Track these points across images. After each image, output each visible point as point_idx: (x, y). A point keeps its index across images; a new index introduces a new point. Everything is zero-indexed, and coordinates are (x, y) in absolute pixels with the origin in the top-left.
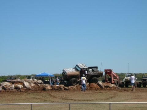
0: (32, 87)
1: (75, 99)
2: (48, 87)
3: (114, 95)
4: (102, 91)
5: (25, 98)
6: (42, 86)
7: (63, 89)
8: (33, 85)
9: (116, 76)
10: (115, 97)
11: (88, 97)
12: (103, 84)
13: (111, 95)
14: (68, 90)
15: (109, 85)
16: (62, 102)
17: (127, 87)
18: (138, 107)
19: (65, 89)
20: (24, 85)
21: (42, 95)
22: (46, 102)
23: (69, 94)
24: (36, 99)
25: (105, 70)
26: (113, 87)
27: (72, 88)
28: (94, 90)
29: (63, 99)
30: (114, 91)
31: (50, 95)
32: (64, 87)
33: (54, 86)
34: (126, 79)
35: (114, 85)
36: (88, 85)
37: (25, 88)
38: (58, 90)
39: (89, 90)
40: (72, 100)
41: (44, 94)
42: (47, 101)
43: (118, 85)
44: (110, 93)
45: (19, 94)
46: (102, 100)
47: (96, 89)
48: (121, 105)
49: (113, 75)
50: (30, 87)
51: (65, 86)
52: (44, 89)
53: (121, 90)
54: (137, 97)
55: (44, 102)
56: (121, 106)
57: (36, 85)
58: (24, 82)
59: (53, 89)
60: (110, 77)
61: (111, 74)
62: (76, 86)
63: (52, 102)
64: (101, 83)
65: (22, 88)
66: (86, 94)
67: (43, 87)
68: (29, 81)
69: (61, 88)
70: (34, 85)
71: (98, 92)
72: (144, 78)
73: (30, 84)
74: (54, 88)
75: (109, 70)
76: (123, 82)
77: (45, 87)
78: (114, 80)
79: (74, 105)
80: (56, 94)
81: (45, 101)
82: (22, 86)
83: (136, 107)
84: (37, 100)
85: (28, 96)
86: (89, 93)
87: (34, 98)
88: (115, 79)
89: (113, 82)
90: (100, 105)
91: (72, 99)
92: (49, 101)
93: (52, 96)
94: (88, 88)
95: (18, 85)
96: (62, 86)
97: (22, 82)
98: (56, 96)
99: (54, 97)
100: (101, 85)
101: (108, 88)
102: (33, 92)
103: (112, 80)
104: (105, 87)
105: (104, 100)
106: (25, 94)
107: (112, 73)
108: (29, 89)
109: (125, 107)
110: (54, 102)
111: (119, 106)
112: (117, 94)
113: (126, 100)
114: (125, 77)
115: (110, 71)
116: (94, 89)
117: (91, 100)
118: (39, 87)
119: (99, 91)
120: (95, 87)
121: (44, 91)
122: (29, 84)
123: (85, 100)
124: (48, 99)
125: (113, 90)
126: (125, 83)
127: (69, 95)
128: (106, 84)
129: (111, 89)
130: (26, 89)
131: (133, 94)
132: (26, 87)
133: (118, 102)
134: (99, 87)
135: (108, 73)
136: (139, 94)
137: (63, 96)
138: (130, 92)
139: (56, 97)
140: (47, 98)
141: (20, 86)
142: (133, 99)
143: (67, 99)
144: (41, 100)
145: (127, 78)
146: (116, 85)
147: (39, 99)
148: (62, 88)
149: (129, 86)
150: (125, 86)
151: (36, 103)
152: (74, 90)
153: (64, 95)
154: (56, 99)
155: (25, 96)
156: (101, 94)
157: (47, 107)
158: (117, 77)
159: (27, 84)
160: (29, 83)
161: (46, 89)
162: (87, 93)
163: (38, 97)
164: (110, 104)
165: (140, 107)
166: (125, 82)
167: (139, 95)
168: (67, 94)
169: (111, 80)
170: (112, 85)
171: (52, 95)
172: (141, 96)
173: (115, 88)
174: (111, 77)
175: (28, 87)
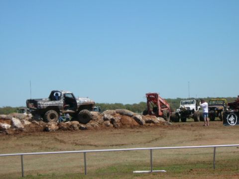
0: (25, 126)
1: (96, 144)
2: (53, 125)
3: (160, 135)
4: (141, 130)
5: (13, 145)
6: (42, 124)
7: (78, 128)
8: (27, 123)
9: (165, 103)
10: (162, 138)
11: (118, 140)
12: (143, 118)
13: (155, 135)
14: (86, 129)
15: (153, 119)
16: (74, 150)
17: (184, 120)
18: (199, 154)
19: (81, 128)
20: (12, 123)
21: (42, 139)
22: (48, 151)
23: (87, 135)
24: (32, 145)
25: (147, 94)
26: (160, 121)
27: (91, 125)
28: (129, 128)
29: (77, 144)
30: (161, 129)
31: (56, 139)
32: (78, 125)
33: (63, 123)
34: (181, 109)
35: (162, 119)
36: (119, 121)
37: (14, 129)
38: (69, 130)
39: (121, 127)
40: (91, 145)
41: (45, 137)
42: (49, 148)
43: (169, 119)
44: (154, 133)
45: (4, 140)
46: (140, 144)
47: (132, 127)
48: (172, 151)
49: (161, 102)
50: (23, 127)
51: (80, 123)
52: (46, 130)
53: (173, 126)
54: (197, 137)
55: (45, 150)
56: (172, 153)
57: (32, 123)
58: (13, 118)
59: (60, 129)
60: (155, 106)
61: (157, 100)
62: (99, 123)
63: (58, 150)
64: (139, 115)
65: (8, 129)
66: (115, 135)
67: (44, 127)
68: (20, 117)
69: (74, 127)
70: (29, 123)
71: (133, 131)
72: (212, 105)
73: (23, 122)
74: (63, 127)
75: (153, 94)
76: (177, 114)
77: (47, 126)
78: (162, 111)
79: (95, 154)
80: (65, 136)
81: (47, 149)
82: (10, 126)
83: (195, 154)
84: (34, 148)
85: (18, 142)
86: (120, 134)
87: (28, 145)
88: (163, 108)
89: (160, 113)
90: (136, 152)
91: (92, 143)
92: (52, 149)
93: (58, 140)
94: (119, 125)
95: (2, 124)
96: (76, 123)
97: (9, 119)
98: (65, 141)
99: (61, 141)
100: (139, 120)
101: (151, 124)
102: (27, 134)
103: (160, 111)
104: (147, 122)
105: (145, 143)
106: (13, 139)
107: (159, 99)
108: (21, 130)
109: (177, 154)
110: (62, 151)
111: (169, 153)
112: (166, 133)
113: (181, 143)
114: (181, 105)
115: (156, 95)
116: (129, 126)
117: (123, 145)
118: (37, 126)
119: (137, 130)
120: (130, 123)
121: (46, 132)
122: (21, 122)
123: (113, 145)
124: (52, 146)
125: (160, 127)
126: (180, 115)
127: (86, 137)
128: (148, 118)
129: (156, 125)
130: (16, 131)
131: (191, 132)
132: (15, 127)
133: (167, 146)
134: (136, 123)
135: (153, 99)
136: (201, 132)
137: (77, 140)
138: (188, 130)
139: (65, 143)
140: (51, 144)
141: (6, 126)
142: (192, 140)
143: (84, 145)
144: (41, 148)
145: (183, 107)
146: (165, 119)
147: (37, 145)
148: (76, 126)
149: (187, 120)
150: (180, 120)
151: (33, 152)
152: (96, 129)
153: (79, 138)
154: (64, 145)
155: (13, 141)
156: (139, 133)
157: (50, 159)
158: (167, 105)
159: (17, 122)
160: (21, 119)
161: (49, 129)
162: (117, 134)
163: (35, 142)
164: (151, 149)
165: (203, 154)
166: (180, 113)
167: (201, 134)
168: (83, 137)
169: (158, 110)
170: (158, 119)
171: (58, 138)
172: (204, 135)
173: (163, 123)
174: (157, 105)
175: (19, 127)
